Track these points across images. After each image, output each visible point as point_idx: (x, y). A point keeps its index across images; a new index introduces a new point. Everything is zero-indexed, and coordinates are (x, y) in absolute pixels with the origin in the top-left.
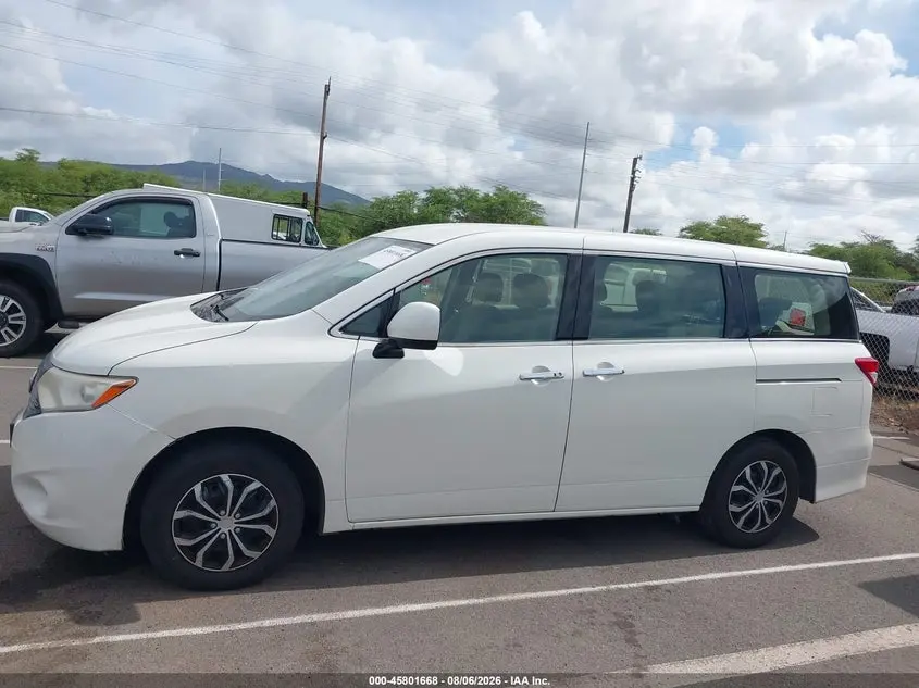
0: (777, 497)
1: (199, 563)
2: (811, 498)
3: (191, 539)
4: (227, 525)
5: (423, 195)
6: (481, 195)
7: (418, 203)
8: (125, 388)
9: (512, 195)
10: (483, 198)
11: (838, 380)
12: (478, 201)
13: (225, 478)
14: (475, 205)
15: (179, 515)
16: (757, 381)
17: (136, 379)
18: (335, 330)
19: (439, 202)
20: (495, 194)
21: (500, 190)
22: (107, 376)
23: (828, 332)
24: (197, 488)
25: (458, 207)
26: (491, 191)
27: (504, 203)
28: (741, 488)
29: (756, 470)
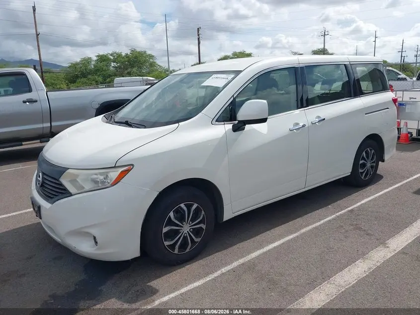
0: (373, 163)
1: (176, 251)
2: (383, 161)
3: (172, 240)
4: (186, 229)
5: (95, 58)
6: (123, 54)
7: (93, 63)
8: (127, 171)
9: (139, 53)
10: (125, 56)
11: (388, 108)
12: (123, 58)
13: (182, 205)
14: (123, 60)
15: (165, 230)
16: (366, 114)
17: (133, 165)
18: (214, 122)
19: (104, 61)
20: (131, 53)
21: (132, 51)
22: (115, 167)
23: (381, 89)
24: (171, 214)
25: (114, 62)
26: (129, 52)
27: (136, 57)
28: (362, 161)
29: (367, 153)
